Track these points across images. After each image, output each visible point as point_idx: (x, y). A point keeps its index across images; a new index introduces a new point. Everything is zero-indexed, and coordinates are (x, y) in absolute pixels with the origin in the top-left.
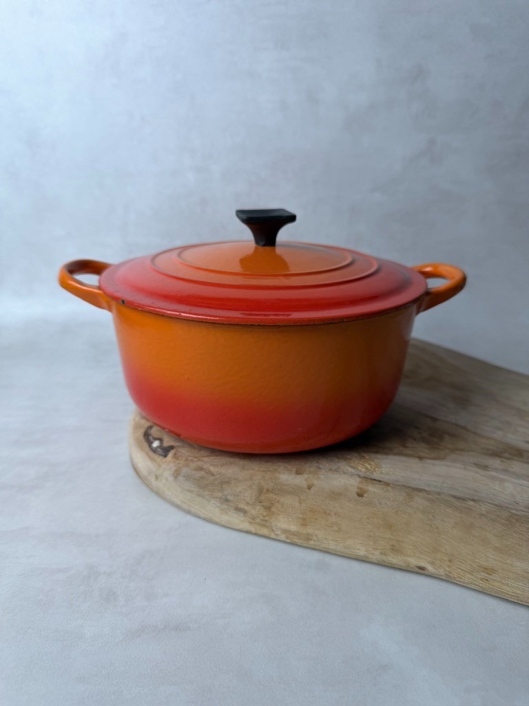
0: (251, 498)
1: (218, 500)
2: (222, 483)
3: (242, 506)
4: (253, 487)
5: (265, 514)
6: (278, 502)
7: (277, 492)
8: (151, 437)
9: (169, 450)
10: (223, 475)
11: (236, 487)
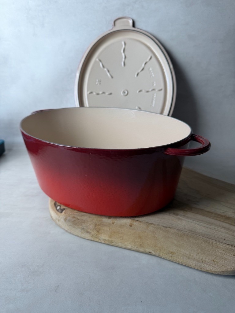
0: (92, 228)
1: (80, 229)
2: (82, 223)
3: (89, 231)
4: (93, 224)
5: (97, 233)
7: (101, 225)
8: (57, 205)
9: (63, 210)
10: (82, 219)
11: (87, 224)
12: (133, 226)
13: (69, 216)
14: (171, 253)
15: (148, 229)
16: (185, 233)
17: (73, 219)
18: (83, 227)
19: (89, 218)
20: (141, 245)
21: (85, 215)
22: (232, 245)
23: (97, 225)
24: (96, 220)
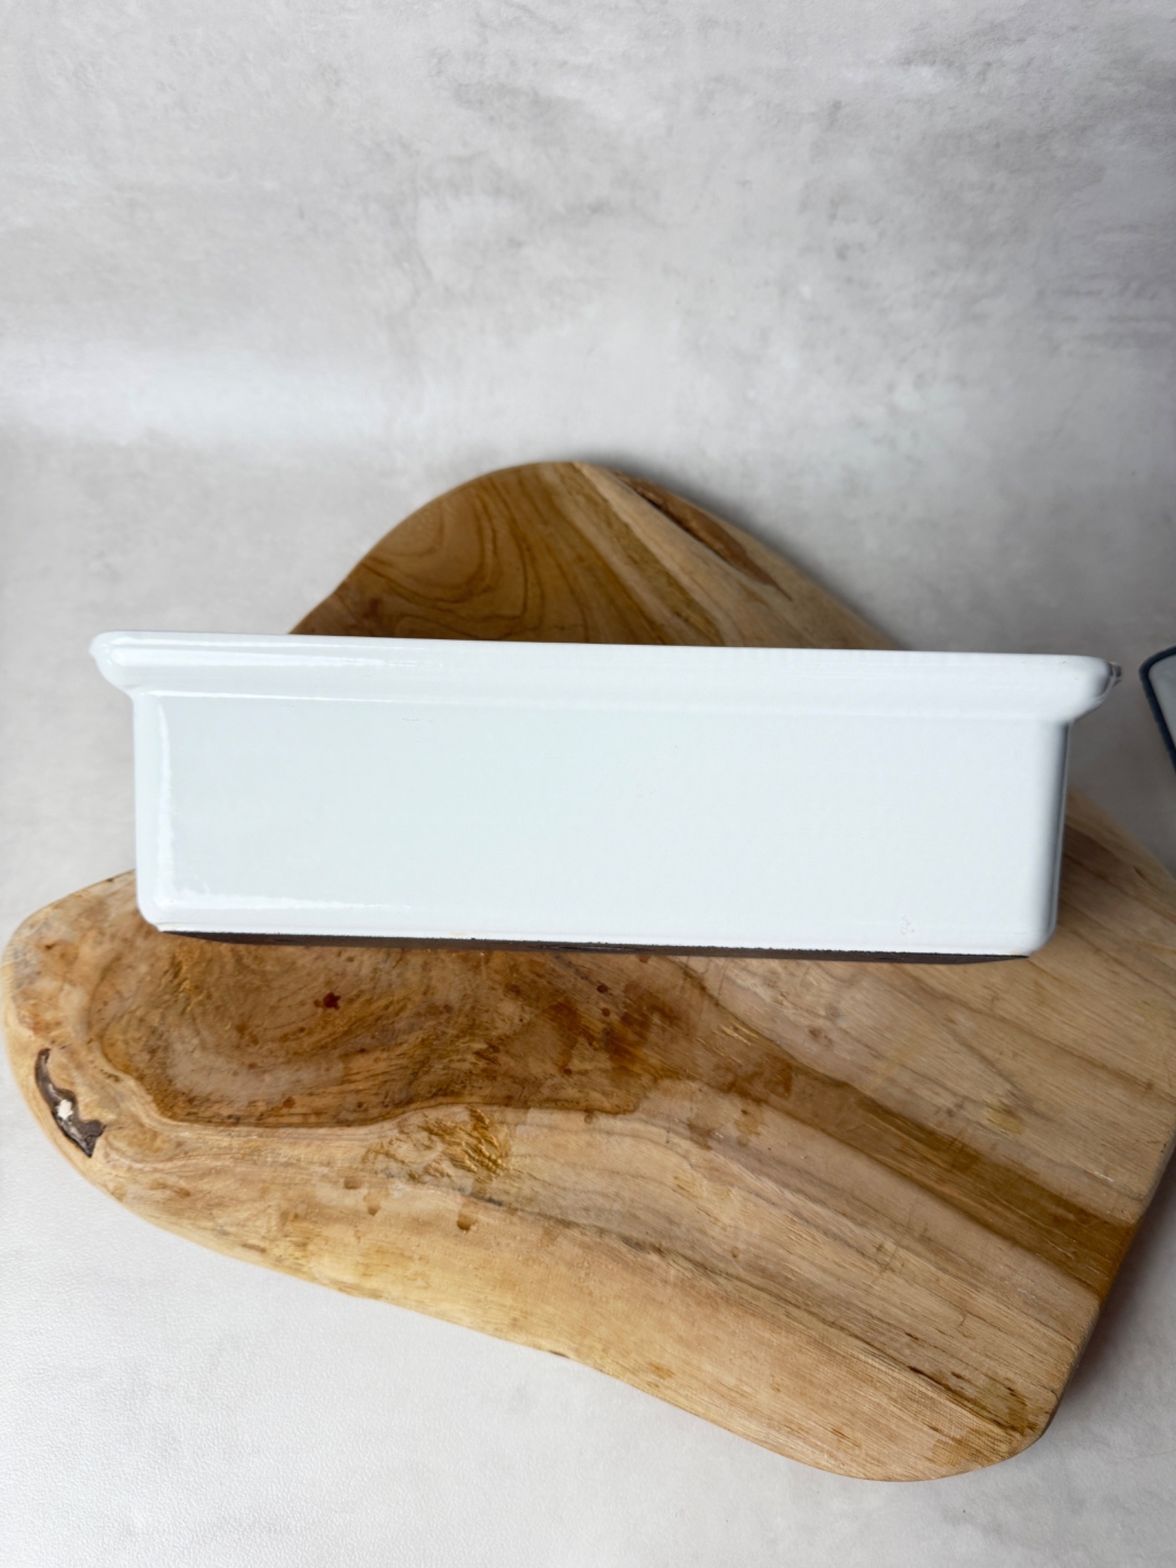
0: (269, 1231)
1: (209, 1231)
2: (209, 1207)
3: (255, 1241)
4: (269, 1211)
5: (298, 1254)
6: (318, 1235)
7: (314, 1219)
8: (50, 1086)
9: (94, 1133)
10: (209, 1193)
11: (238, 1211)
12: (474, 1228)
13: (135, 1182)
14: (653, 1369)
15: (551, 1248)
16: (729, 1286)
17: (159, 1195)
18: (222, 1227)
19: (241, 1185)
20: (515, 1324)
21: (219, 1172)
22: (936, 1380)
23: (291, 1216)
24: (278, 1195)
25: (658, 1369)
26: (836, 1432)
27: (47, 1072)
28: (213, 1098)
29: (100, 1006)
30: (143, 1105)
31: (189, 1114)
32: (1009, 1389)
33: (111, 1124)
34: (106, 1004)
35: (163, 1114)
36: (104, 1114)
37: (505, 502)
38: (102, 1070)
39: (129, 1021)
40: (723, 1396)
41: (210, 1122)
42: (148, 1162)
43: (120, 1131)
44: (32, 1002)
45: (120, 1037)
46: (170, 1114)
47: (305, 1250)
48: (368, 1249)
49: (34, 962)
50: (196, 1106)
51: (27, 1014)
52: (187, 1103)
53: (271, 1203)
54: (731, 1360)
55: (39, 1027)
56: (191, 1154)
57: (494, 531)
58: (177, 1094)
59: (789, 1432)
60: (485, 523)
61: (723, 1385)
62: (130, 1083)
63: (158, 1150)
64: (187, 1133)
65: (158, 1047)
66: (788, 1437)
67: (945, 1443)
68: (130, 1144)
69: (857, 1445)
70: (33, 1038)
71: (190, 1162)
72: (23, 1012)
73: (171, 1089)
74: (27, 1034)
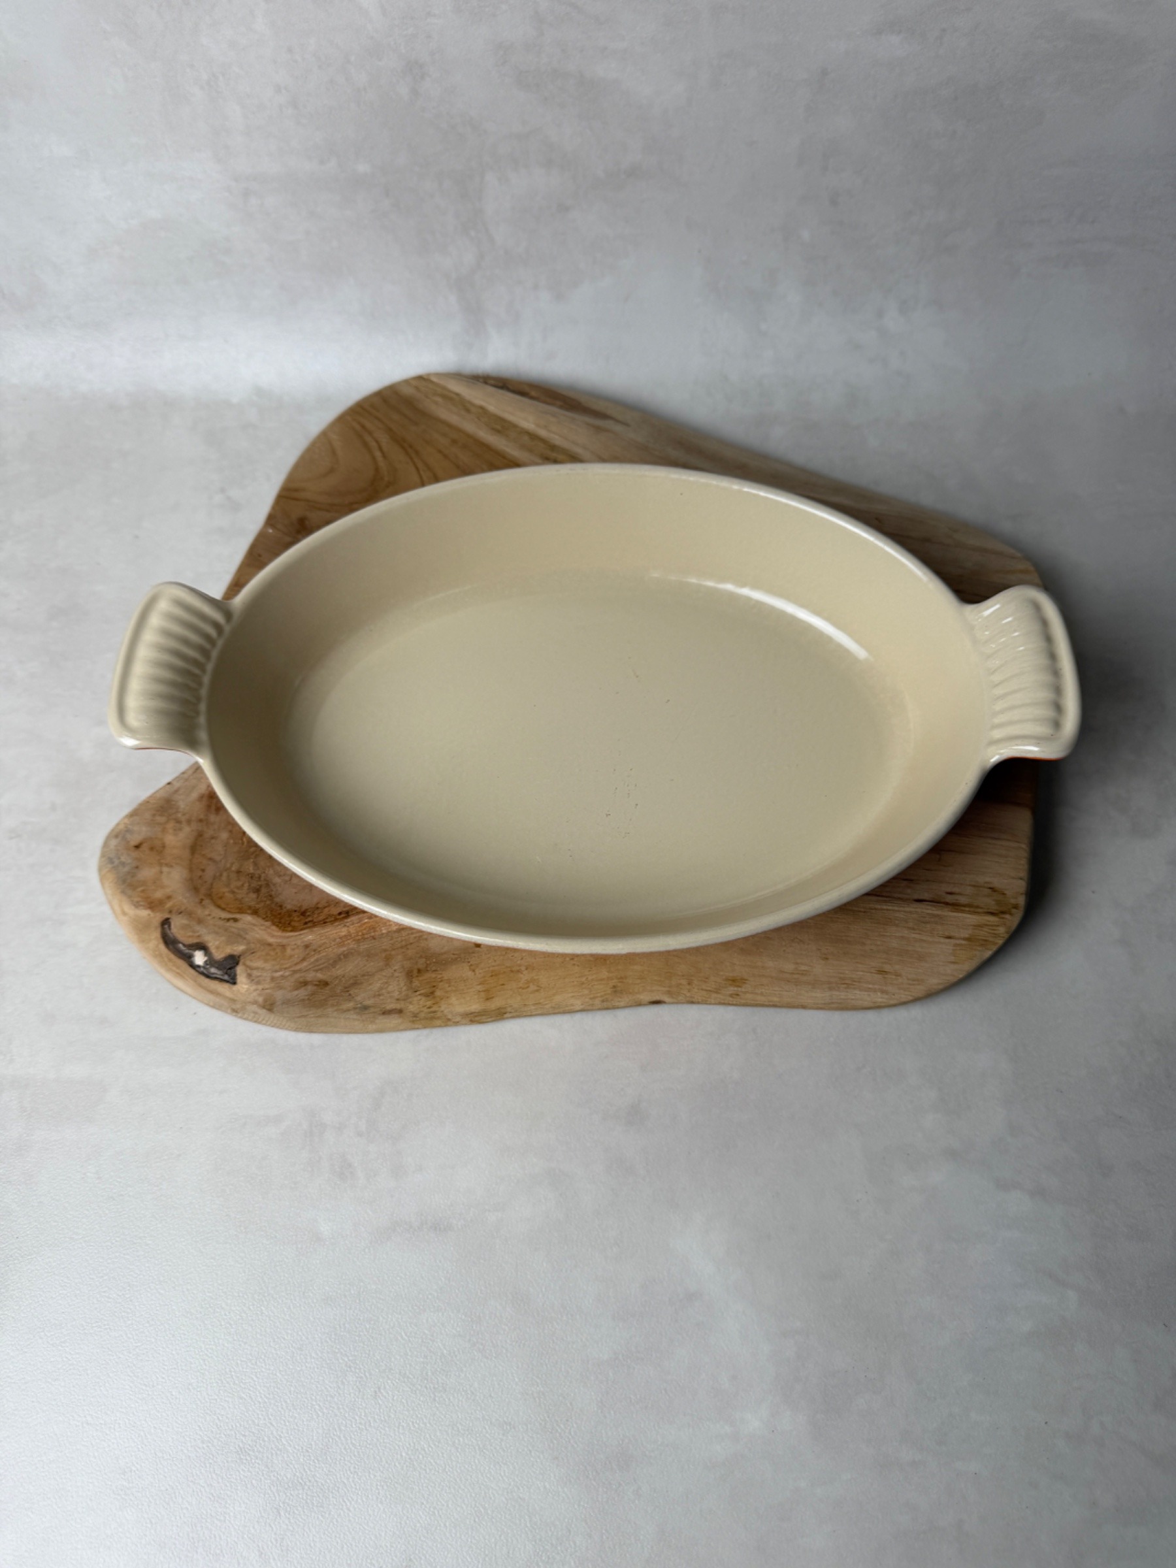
0: (400, 992)
1: (352, 1012)
2: (347, 989)
3: (391, 1006)
4: (396, 974)
5: (429, 1003)
6: (441, 981)
7: (434, 968)
8: (181, 946)
9: (232, 965)
10: (343, 977)
11: (370, 984)
13: (280, 988)
14: (730, 982)
17: (302, 993)
18: (361, 1003)
19: (367, 961)
20: (616, 991)
21: (346, 956)
22: (935, 902)
23: (415, 972)
24: (400, 957)
25: (734, 981)
26: (881, 972)
27: (174, 936)
28: (320, 906)
29: (200, 873)
30: (265, 930)
31: (306, 923)
32: (990, 888)
33: (244, 953)
34: (203, 870)
35: (284, 931)
36: (235, 948)
37: (377, 418)
38: (220, 918)
39: (228, 876)
40: (789, 981)
41: (325, 923)
42: (286, 969)
43: (254, 955)
44: (140, 889)
45: (226, 890)
46: (290, 929)
47: (434, 997)
48: (484, 977)
49: (129, 861)
50: (309, 916)
51: (139, 899)
52: (302, 917)
53: (396, 968)
54: (784, 951)
55: (152, 905)
56: (320, 949)
57: (377, 442)
58: (290, 913)
59: (846, 988)
60: (368, 438)
61: (786, 973)
62: (248, 918)
63: (291, 956)
64: (309, 936)
65: (261, 886)
66: (847, 992)
67: (959, 945)
68: (266, 961)
69: (898, 975)
70: (152, 915)
71: (321, 955)
72: (136, 899)
73: (285, 910)
74: (144, 913)
